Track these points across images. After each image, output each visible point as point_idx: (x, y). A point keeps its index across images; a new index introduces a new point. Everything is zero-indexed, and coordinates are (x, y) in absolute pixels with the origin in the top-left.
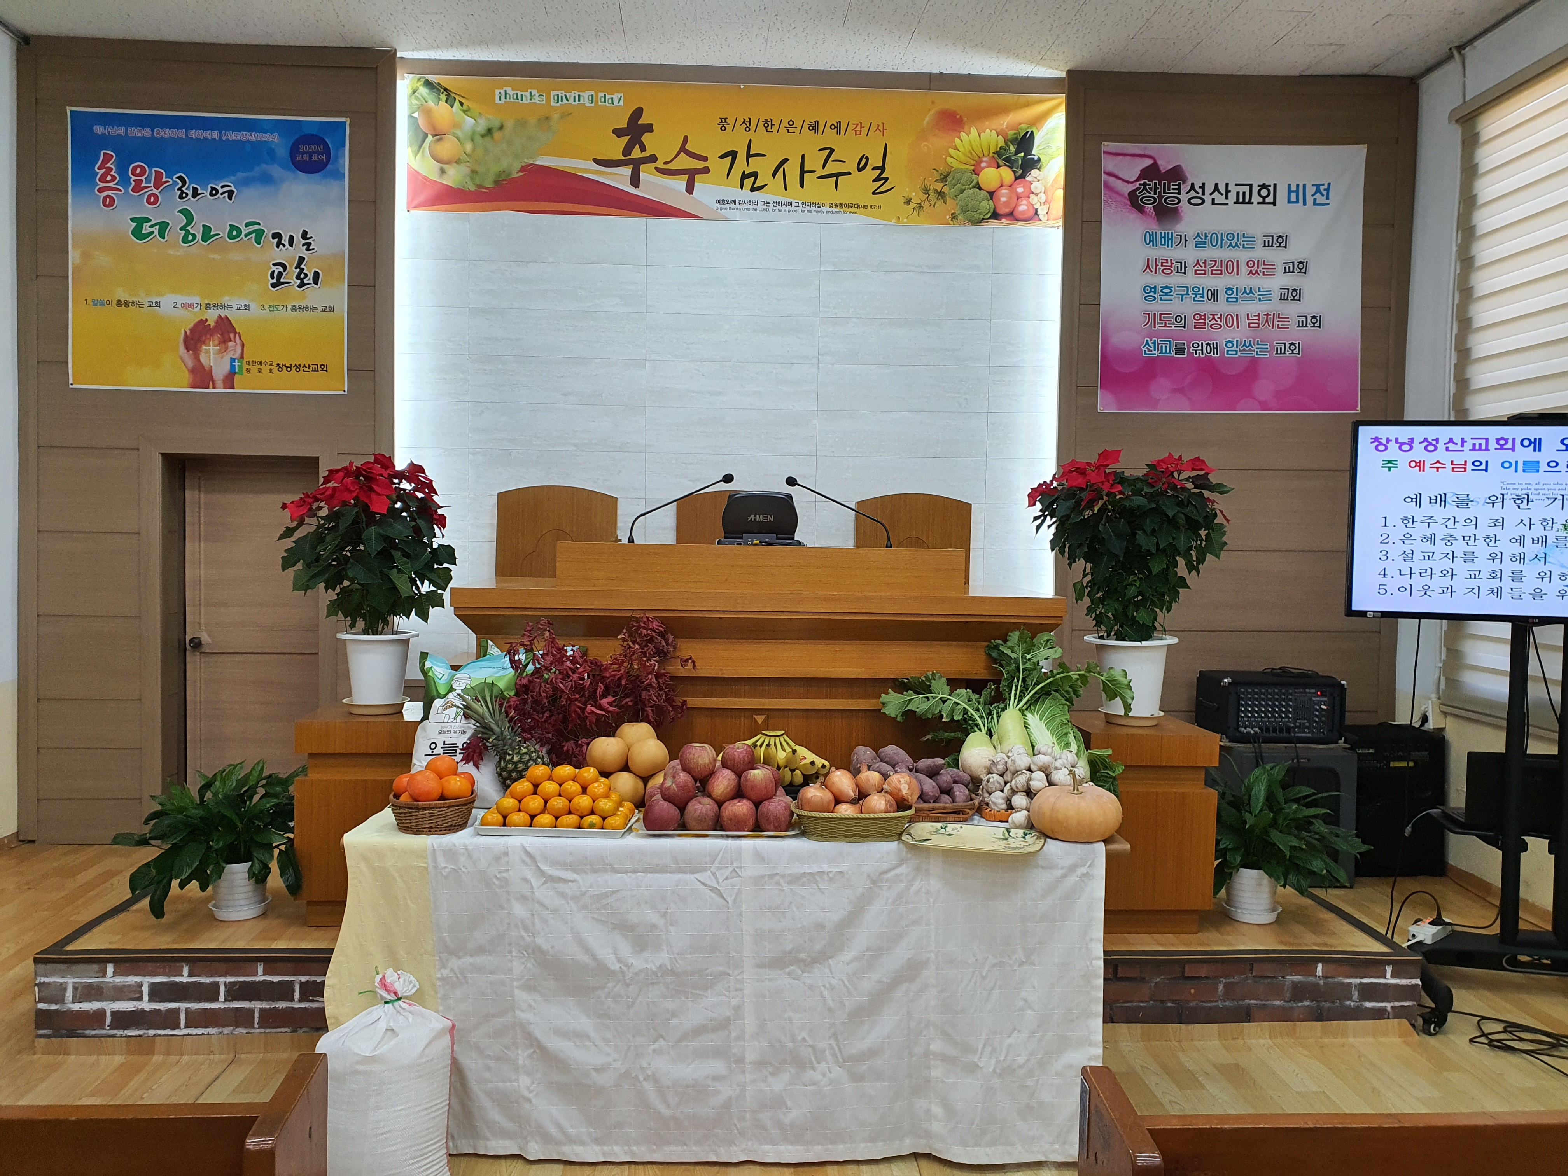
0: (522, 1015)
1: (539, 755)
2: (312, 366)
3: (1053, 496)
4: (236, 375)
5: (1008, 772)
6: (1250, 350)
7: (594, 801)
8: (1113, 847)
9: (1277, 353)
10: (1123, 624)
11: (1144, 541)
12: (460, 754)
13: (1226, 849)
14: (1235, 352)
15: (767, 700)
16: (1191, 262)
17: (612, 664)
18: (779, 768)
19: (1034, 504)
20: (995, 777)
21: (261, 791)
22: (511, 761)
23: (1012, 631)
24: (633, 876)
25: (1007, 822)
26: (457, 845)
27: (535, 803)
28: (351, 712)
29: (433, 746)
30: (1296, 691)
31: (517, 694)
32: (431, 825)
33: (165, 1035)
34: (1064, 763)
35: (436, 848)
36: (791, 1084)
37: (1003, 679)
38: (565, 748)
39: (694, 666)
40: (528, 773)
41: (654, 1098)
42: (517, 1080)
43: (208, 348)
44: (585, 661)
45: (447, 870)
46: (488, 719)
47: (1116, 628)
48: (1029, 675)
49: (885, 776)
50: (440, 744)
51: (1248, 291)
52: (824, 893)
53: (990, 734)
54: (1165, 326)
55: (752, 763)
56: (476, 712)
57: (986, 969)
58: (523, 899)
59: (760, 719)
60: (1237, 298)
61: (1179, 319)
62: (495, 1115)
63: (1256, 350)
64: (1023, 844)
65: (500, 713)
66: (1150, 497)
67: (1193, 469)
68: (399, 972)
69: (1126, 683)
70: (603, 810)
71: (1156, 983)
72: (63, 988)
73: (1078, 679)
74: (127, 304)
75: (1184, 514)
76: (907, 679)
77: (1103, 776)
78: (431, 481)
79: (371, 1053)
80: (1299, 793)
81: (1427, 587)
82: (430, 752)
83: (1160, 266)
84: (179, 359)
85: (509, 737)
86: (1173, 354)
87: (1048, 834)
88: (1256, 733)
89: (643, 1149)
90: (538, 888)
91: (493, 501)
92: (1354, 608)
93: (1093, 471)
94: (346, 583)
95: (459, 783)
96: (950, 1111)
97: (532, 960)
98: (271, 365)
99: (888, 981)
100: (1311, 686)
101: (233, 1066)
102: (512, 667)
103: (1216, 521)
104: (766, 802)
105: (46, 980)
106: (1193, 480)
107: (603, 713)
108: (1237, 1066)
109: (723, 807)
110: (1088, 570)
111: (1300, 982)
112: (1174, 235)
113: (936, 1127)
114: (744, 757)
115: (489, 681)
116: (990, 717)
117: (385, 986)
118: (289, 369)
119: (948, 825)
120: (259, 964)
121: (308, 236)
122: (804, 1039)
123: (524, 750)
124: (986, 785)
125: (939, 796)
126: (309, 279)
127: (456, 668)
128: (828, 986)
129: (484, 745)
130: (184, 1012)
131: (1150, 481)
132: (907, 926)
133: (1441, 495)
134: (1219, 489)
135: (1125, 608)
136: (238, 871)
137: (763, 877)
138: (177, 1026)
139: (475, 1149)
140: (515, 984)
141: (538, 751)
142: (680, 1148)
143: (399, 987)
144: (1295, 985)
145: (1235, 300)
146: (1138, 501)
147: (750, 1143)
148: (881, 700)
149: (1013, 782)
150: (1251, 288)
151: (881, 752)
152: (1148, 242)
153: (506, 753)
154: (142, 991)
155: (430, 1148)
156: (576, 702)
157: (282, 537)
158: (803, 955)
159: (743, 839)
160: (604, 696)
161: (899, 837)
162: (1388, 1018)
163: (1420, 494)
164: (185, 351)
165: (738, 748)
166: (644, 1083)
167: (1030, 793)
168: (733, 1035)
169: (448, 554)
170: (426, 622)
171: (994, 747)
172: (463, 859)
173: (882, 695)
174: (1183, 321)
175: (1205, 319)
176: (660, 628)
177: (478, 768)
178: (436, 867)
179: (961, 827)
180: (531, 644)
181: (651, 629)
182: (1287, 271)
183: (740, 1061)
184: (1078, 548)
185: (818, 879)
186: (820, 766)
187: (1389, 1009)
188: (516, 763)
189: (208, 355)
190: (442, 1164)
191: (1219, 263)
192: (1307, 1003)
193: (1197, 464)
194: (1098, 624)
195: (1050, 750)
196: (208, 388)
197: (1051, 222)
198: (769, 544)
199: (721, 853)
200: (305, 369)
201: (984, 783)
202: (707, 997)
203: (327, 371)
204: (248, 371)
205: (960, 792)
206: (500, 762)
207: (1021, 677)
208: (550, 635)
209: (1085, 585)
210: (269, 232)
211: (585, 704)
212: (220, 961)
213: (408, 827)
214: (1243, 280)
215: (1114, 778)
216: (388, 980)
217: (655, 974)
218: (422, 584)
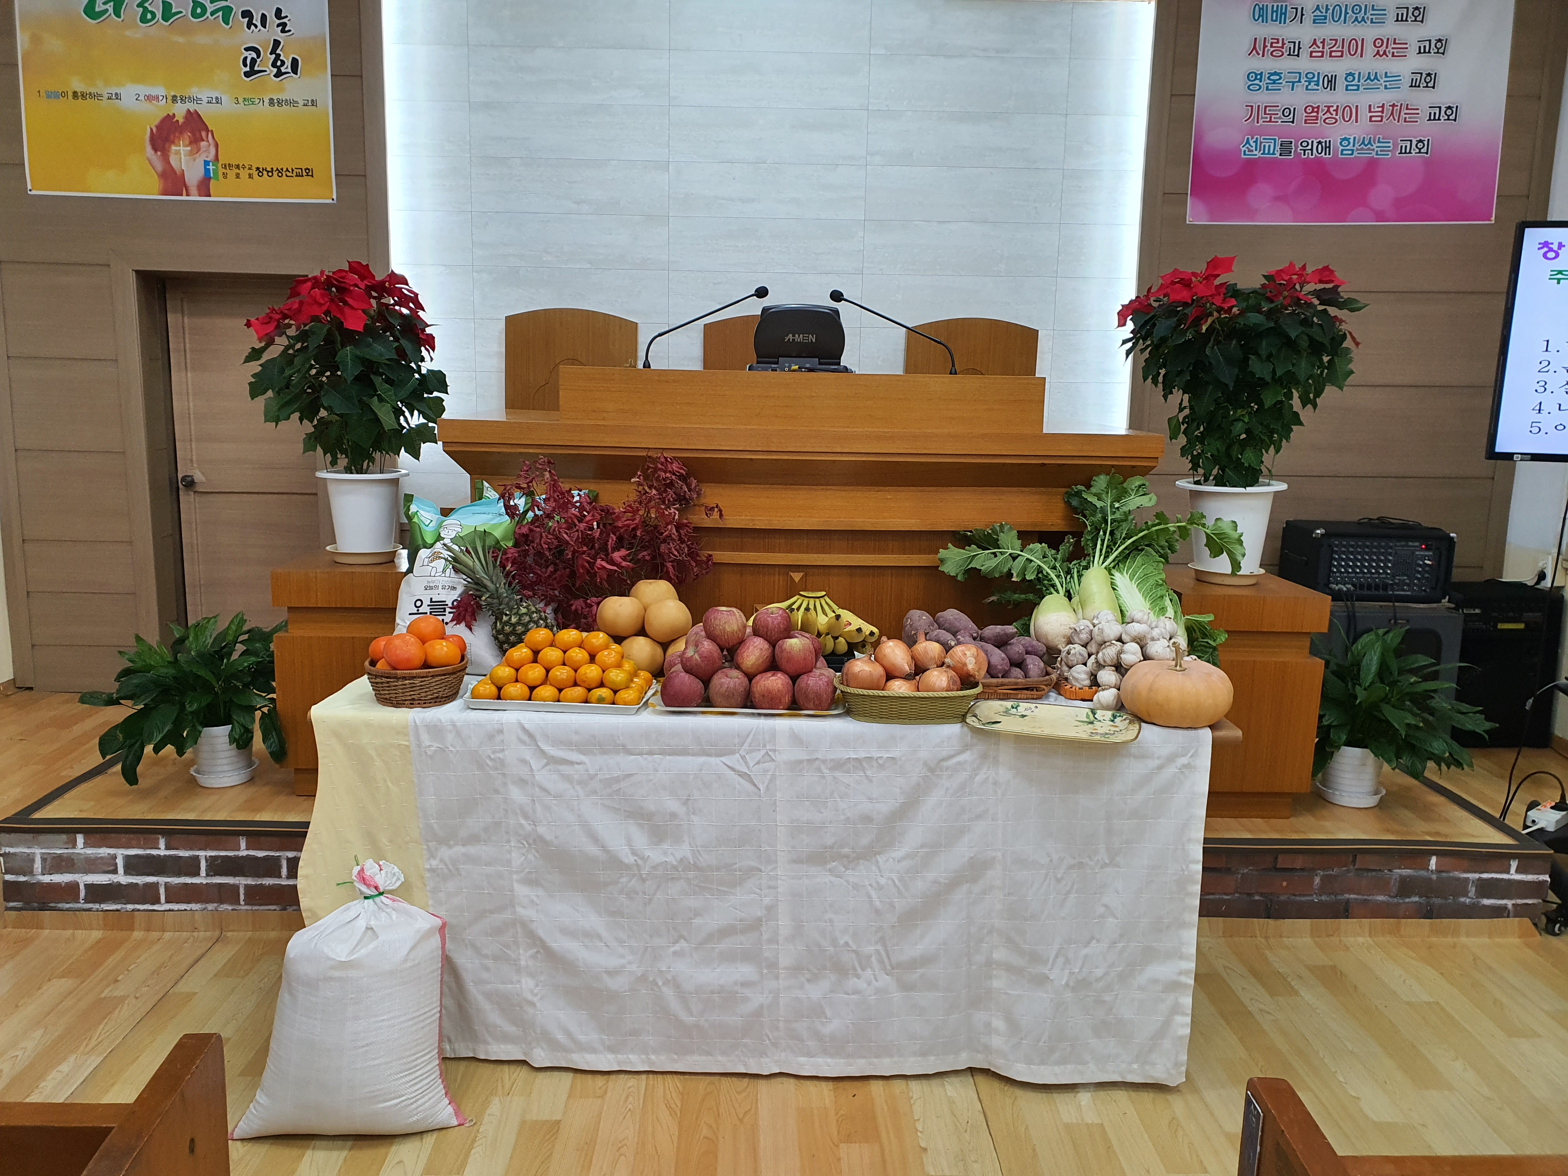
0: (523, 912)
1: (541, 616)
2: (295, 170)
3: (1148, 314)
4: (212, 181)
5: (1093, 641)
6: (1368, 149)
7: (604, 672)
8: (1221, 734)
9: (1401, 153)
10: (1225, 467)
11: (1259, 368)
12: (450, 613)
13: (1329, 727)
14: (1350, 152)
15: (806, 555)
16: (1306, 42)
17: (625, 512)
18: (819, 635)
19: (1124, 325)
20: (1077, 649)
21: (240, 648)
22: (508, 623)
23: (1098, 474)
24: (650, 758)
25: (1092, 700)
26: (443, 720)
27: (535, 673)
28: (336, 561)
29: (418, 604)
30: (1398, 544)
31: (516, 545)
32: (413, 697)
33: (144, 910)
34: (1162, 633)
35: (418, 722)
36: (832, 992)
37: (1085, 532)
38: (573, 608)
39: (721, 515)
40: (528, 637)
41: (675, 1005)
42: (519, 982)
43: (177, 148)
44: (595, 508)
45: (432, 749)
46: (481, 574)
47: (1215, 472)
48: (1118, 527)
49: (947, 648)
50: (427, 602)
51: (1373, 77)
52: (872, 781)
53: (1069, 597)
54: (1270, 121)
55: (788, 631)
56: (466, 566)
57: (1062, 871)
58: (522, 782)
59: (797, 577)
60: (1358, 86)
61: (1287, 113)
62: (494, 1017)
63: (1376, 149)
64: (1113, 729)
65: (494, 567)
66: (1269, 314)
67: (1321, 282)
68: (381, 863)
69: (1237, 536)
70: (614, 682)
71: (1243, 874)
72: (30, 859)
73: (1175, 532)
74: (84, 96)
75: (1307, 335)
76: (971, 532)
77: (1201, 645)
78: (416, 295)
79: (346, 958)
80: (1413, 663)
82: (415, 610)
83: (1269, 47)
84: (147, 162)
85: (505, 595)
86: (1278, 155)
87: (1143, 718)
88: (1349, 590)
89: (663, 1058)
90: (539, 771)
91: (502, 325)
92: (1497, 450)
93: (1201, 283)
94: (323, 413)
95: (445, 649)
96: (1013, 1026)
97: (534, 851)
98: (250, 169)
99: (947, 881)
100: (1416, 539)
101: (217, 946)
102: (507, 513)
103: (1344, 345)
104: (804, 677)
105: (12, 850)
106: (1317, 294)
107: (615, 568)
108: (1334, 968)
109: (753, 681)
110: (1186, 403)
111: (1409, 876)
112: (1289, 8)
113: (997, 1042)
114: (778, 624)
115: (481, 529)
116: (1069, 577)
117: (364, 879)
118: (270, 174)
119: (1021, 704)
120: (241, 837)
121: (283, 15)
122: (847, 944)
123: (523, 610)
124: (1066, 657)
125: (1009, 670)
126: (287, 68)
127: (446, 512)
128: (874, 884)
129: (478, 603)
130: (163, 887)
131: (1268, 294)
132: (969, 821)
134: (1350, 305)
135: (1229, 447)
136: (219, 734)
137: (801, 762)
138: (157, 901)
139: (475, 1053)
140: (515, 877)
141: (540, 611)
142: (704, 1058)
143: (381, 880)
144: (1403, 879)
145: (1355, 88)
146: (1254, 318)
147: (783, 1054)
148: (939, 556)
149: (1100, 655)
150: (1376, 73)
151: (939, 618)
152: (1256, 18)
153: (503, 613)
154: (116, 864)
155: (419, 1061)
156: (584, 556)
157: (248, 359)
158: (846, 851)
159: (777, 718)
160: (616, 549)
161: (963, 718)
162: (1508, 917)
164: (153, 152)
165: (772, 613)
166: (664, 988)
167: (1120, 668)
168: (765, 937)
169: (438, 380)
170: (418, 459)
171: (1074, 610)
172: (450, 737)
173: (941, 550)
174: (1292, 115)
175: (1317, 112)
176: (682, 471)
177: (471, 629)
178: (419, 746)
179: (1037, 707)
180: (529, 487)
181: (670, 472)
182: (1422, 51)
183: (773, 965)
184: (1177, 376)
185: (866, 766)
186: (868, 633)
187: (1510, 907)
188: (514, 625)
189: (178, 156)
190: (433, 1077)
191: (1340, 43)
192: (1416, 899)
193: (1325, 274)
194: (1195, 466)
195: (1146, 617)
196: (182, 195)
198: (810, 370)
199: (752, 734)
200: (289, 174)
201: (1064, 654)
202: (735, 895)
203: (312, 176)
204: (225, 175)
205: (1035, 665)
206: (495, 623)
207: (1109, 529)
208: (550, 476)
209: (1181, 421)
210: (238, 10)
211: (595, 559)
212: (199, 834)
213: (386, 699)
214: (1367, 64)
215: (1215, 649)
216: (368, 873)
217: (675, 868)
218: (412, 415)
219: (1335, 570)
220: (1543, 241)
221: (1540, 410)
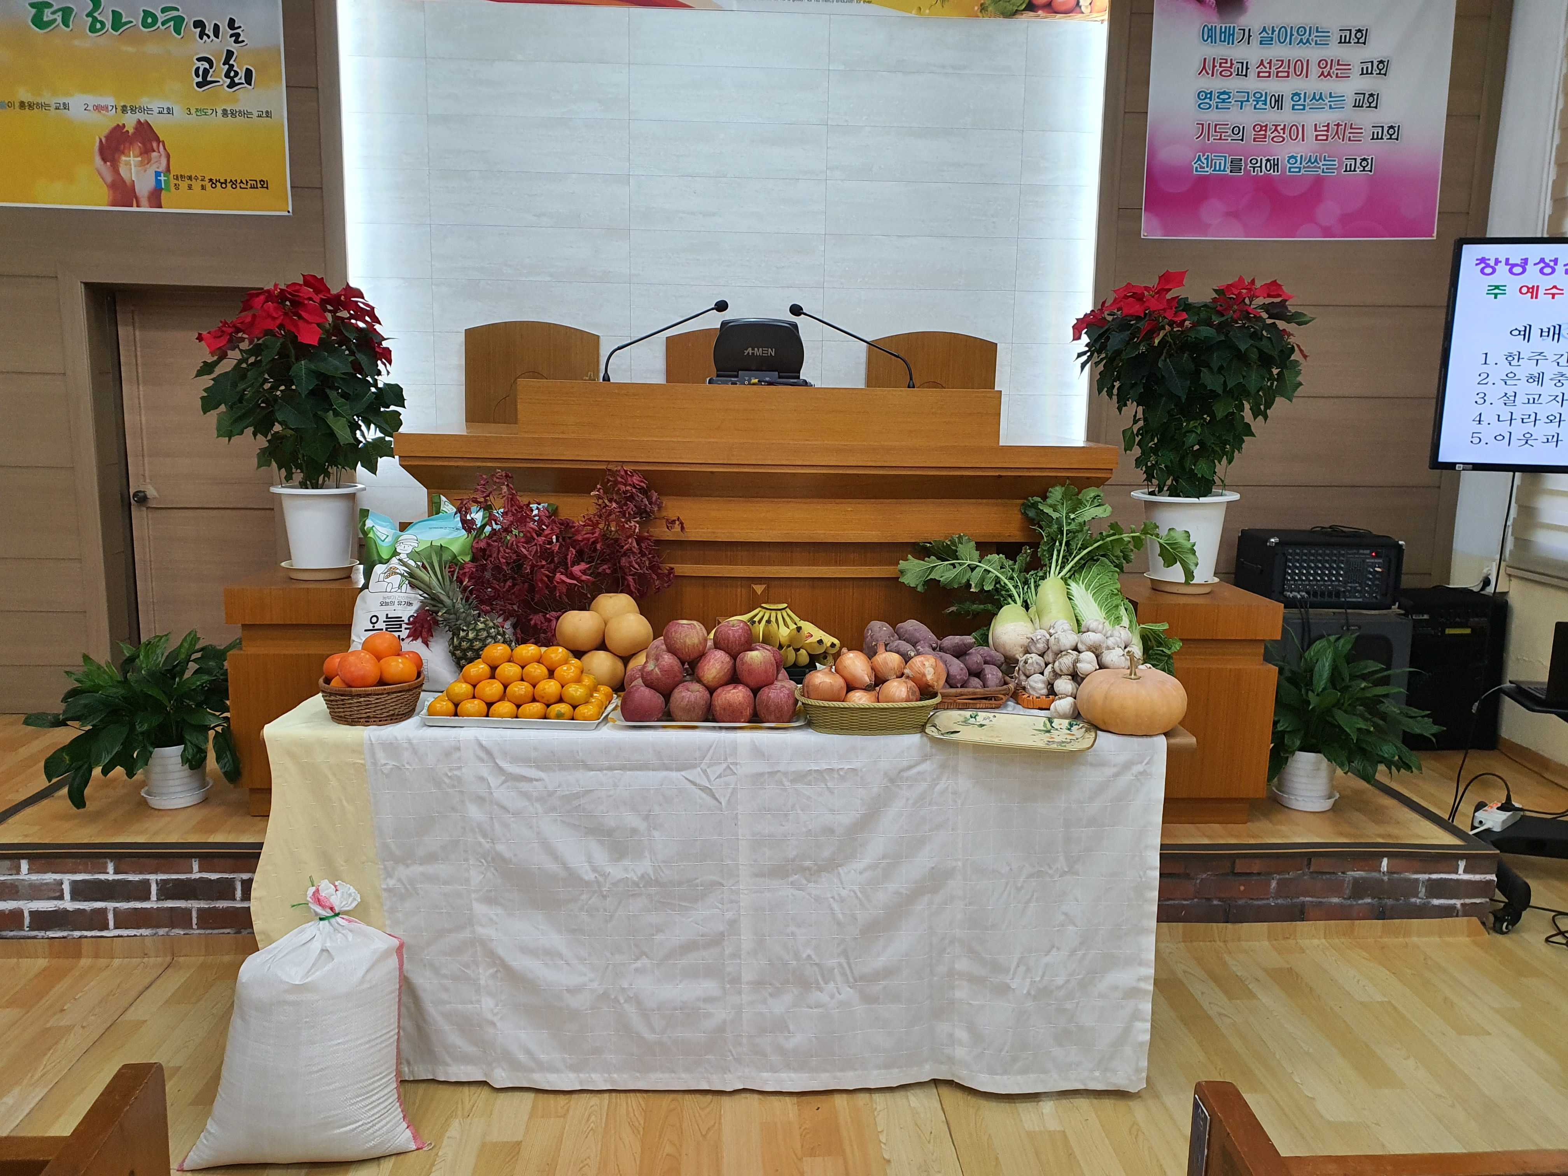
0: (482, 931)
1: (499, 631)
2: (250, 182)
3: (1102, 327)
4: (163, 191)
5: (1049, 650)
6: (1315, 167)
7: (563, 687)
8: (1176, 741)
9: (1346, 171)
10: (1179, 477)
11: (1210, 380)
12: (406, 629)
13: (1283, 732)
14: (1297, 170)
15: (768, 568)
16: (1254, 62)
17: (584, 526)
18: (781, 647)
19: (1079, 338)
20: (1034, 658)
21: (193, 666)
22: (465, 638)
23: (1053, 486)
24: (610, 773)
25: (1049, 709)
26: (399, 737)
27: (493, 688)
28: (291, 578)
29: (374, 620)
30: (1349, 552)
31: (474, 559)
32: (368, 714)
33: (92, 937)
34: (1117, 642)
35: (373, 740)
36: (795, 1005)
37: (1042, 543)
38: (532, 622)
39: (682, 528)
40: (485, 653)
41: (637, 1022)
42: (479, 1001)
43: (128, 159)
44: (554, 522)
45: (388, 767)
46: (438, 590)
47: (1169, 482)
48: (1074, 538)
49: (907, 659)
50: (382, 618)
51: (1318, 98)
52: (833, 793)
53: (1026, 607)
54: (1220, 139)
55: (749, 643)
56: (422, 581)
57: (1022, 880)
58: (480, 800)
59: (759, 589)
60: (1304, 105)
61: (1236, 131)
62: (455, 1039)
63: (1322, 167)
64: (1070, 738)
65: (451, 582)
66: (1220, 328)
67: (1269, 296)
68: (337, 883)
69: (1189, 546)
70: (573, 697)
71: (1202, 879)
73: (1129, 542)
74: (31, 106)
75: (1257, 348)
76: (930, 543)
77: (1156, 654)
78: (373, 308)
79: (300, 981)
80: (1366, 668)
81: (1529, 435)
82: (370, 627)
83: (1218, 67)
84: (97, 173)
85: (462, 610)
86: (1228, 172)
87: (1099, 726)
88: (1303, 597)
89: (625, 1076)
90: (497, 788)
91: (462, 338)
92: (1440, 460)
93: (1153, 297)
94: (277, 428)
95: (401, 665)
96: (977, 1037)
97: (492, 869)
98: (202, 180)
99: (907, 892)
100: (1366, 547)
101: (170, 970)
102: (464, 528)
103: (1292, 358)
104: (766, 689)
106: (1266, 308)
107: (575, 582)
108: (1290, 970)
109: (715, 694)
110: (1140, 415)
111: (1362, 878)
112: (1236, 30)
113: (960, 1052)
114: (740, 637)
115: (437, 544)
116: (1026, 587)
117: (319, 900)
118: (224, 186)
119: (979, 713)
120: (193, 860)
121: (236, 26)
122: (809, 956)
123: (481, 626)
124: (1023, 666)
125: (968, 679)
126: (240, 78)
127: (404, 527)
128: (836, 897)
129: (434, 618)
130: (111, 912)
131: (1219, 308)
132: (930, 831)
133: (1555, 327)
134: (1297, 319)
135: (1182, 458)
136: (171, 755)
137: (762, 774)
138: (106, 927)
139: (434, 1075)
140: (473, 896)
141: (498, 627)
142: (667, 1075)
143: (337, 901)
144: (1356, 881)
145: (1302, 107)
146: (1206, 332)
147: (747, 1070)
148: (899, 567)
149: (1057, 664)
150: (1321, 93)
151: (899, 628)
152: (1206, 38)
153: (460, 629)
154: (63, 889)
155: (376, 1085)
156: (543, 570)
157: (200, 373)
158: (808, 863)
159: (738, 731)
160: (576, 562)
161: (922, 729)
162: (1457, 916)
163: (1530, 326)
164: (102, 162)
165: (733, 626)
166: (626, 1006)
167: (1076, 677)
168: (727, 952)
169: (395, 394)
170: (375, 474)
171: (1031, 620)
172: (406, 755)
173: (901, 561)
174: (1241, 133)
175: (1266, 131)
176: (642, 484)
177: (427, 646)
178: (375, 764)
179: (995, 716)
180: (486, 501)
181: (630, 485)
182: (1365, 72)
183: (736, 980)
184: (1131, 389)
185: (827, 777)
186: (829, 645)
187: (1459, 906)
188: (471, 641)
189: (128, 167)
190: (390, 1101)
191: (1286, 64)
192: (1368, 900)
193: (1273, 288)
194: (1150, 477)
195: (1101, 627)
196: (132, 206)
197: (1095, 15)
198: (770, 384)
199: (713, 748)
200: (243, 186)
201: (1021, 664)
202: (696, 910)
203: (267, 188)
204: (177, 187)
205: (993, 674)
206: (453, 639)
207: (1065, 539)
208: (508, 490)
209: (1135, 432)
210: (190, 19)
211: (554, 572)
212: (150, 857)
213: (341, 717)
214: (1312, 84)
215: (1169, 657)
216: (323, 894)
217: (637, 884)
218: (369, 429)
219: (1289, 578)
220: (1480, 257)
221: (1480, 421)
